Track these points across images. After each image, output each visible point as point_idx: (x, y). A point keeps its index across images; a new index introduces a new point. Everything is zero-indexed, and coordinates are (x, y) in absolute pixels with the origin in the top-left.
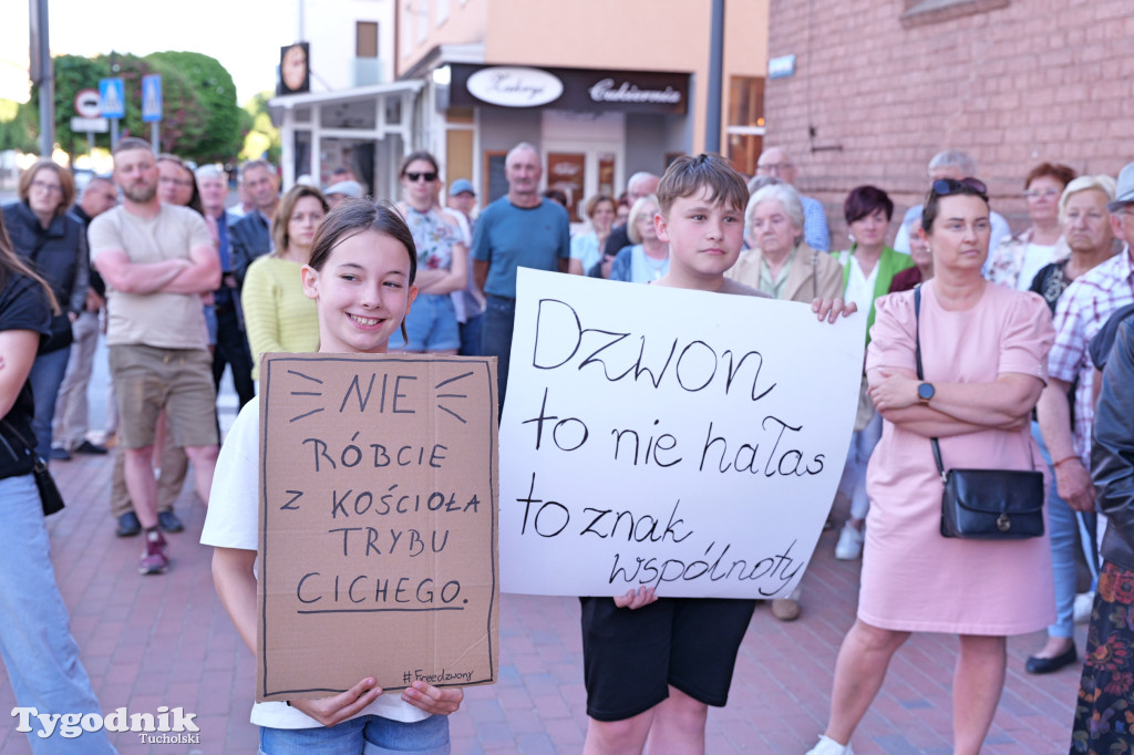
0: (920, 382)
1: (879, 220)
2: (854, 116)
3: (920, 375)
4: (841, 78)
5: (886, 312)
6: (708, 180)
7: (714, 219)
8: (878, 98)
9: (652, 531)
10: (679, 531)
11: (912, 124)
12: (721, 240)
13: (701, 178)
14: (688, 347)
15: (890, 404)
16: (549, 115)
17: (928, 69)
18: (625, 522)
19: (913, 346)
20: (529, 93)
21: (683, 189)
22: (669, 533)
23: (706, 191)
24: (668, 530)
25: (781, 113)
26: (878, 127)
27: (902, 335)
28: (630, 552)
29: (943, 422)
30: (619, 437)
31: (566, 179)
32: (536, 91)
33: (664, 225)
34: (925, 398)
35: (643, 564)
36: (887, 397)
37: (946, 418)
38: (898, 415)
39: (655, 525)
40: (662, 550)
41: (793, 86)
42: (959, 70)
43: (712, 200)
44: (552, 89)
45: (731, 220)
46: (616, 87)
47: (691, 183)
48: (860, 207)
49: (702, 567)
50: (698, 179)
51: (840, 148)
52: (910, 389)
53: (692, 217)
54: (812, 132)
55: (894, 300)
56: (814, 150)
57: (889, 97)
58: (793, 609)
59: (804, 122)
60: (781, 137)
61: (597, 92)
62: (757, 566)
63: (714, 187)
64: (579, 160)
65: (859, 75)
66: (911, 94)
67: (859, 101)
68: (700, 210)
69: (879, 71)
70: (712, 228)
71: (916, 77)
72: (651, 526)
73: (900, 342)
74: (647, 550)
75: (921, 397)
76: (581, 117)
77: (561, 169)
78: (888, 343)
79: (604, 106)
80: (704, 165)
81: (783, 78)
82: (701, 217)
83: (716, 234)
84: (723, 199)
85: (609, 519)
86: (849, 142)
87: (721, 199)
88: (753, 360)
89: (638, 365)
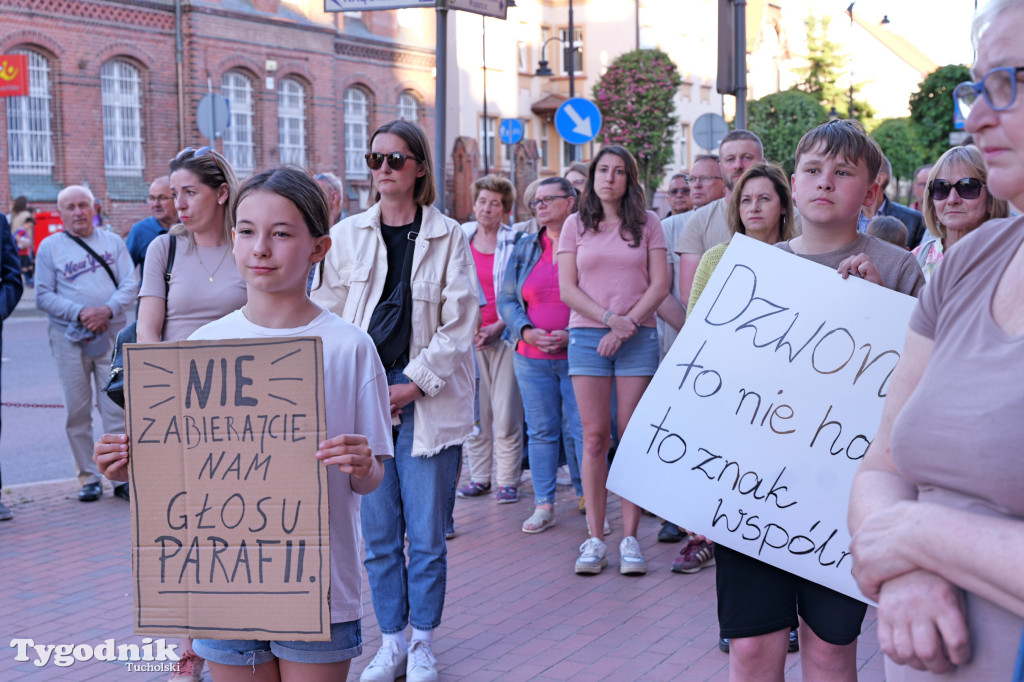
7: (826, 171)
9: (756, 488)
10: (783, 497)
22: (771, 495)
23: (821, 146)
24: (771, 492)
30: (744, 396)
35: (745, 518)
39: (759, 483)
40: (766, 511)
43: (824, 154)
53: (808, 170)
63: (828, 142)
68: (814, 162)
70: (822, 179)
72: (755, 483)
82: (815, 170)
83: (823, 183)
84: (835, 153)
87: (833, 152)
89: (783, 338)
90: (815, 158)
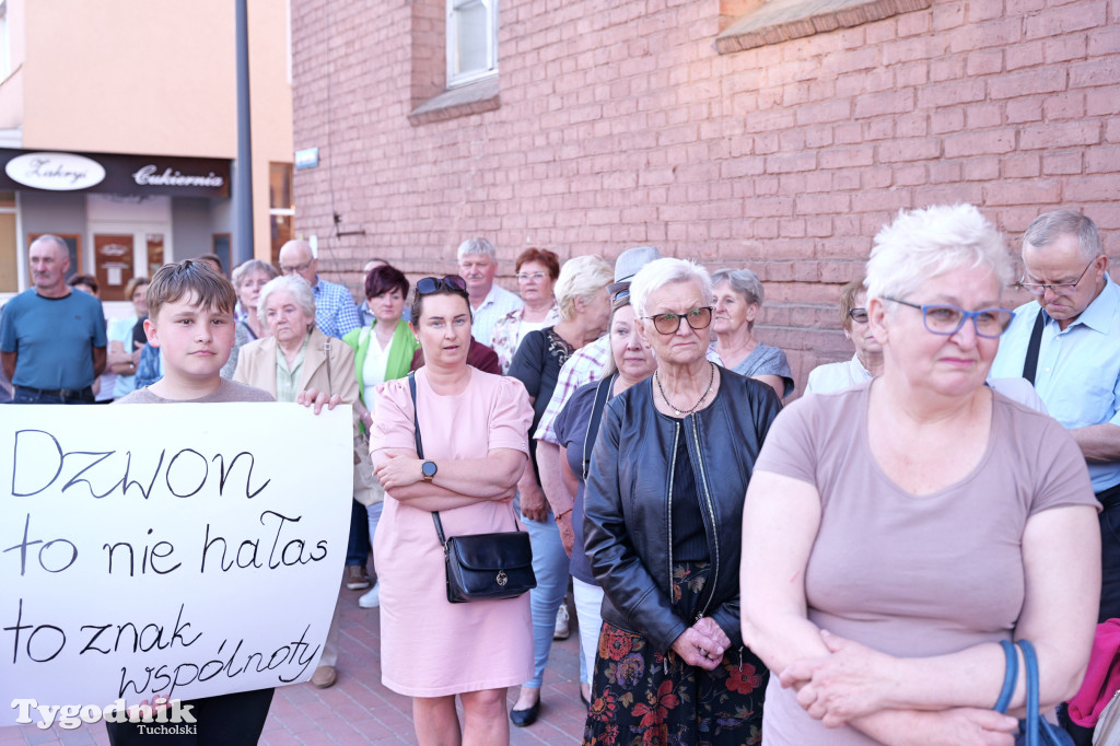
0: (423, 461)
1: (396, 298)
2: (373, 204)
3: (420, 455)
4: (360, 169)
5: (386, 397)
6: (192, 285)
7: (202, 322)
8: (393, 188)
9: (158, 639)
10: (187, 635)
11: (424, 212)
12: (209, 342)
13: (187, 283)
14: (176, 456)
15: (397, 483)
16: (93, 198)
17: (435, 162)
18: (128, 634)
19: (413, 428)
20: (71, 178)
21: (169, 295)
22: (176, 638)
23: (191, 296)
24: (175, 635)
25: (309, 200)
26: (395, 214)
27: (403, 418)
28: (137, 664)
29: (445, 496)
30: (111, 551)
31: (114, 259)
32: (78, 176)
33: (154, 331)
34: (429, 476)
35: (153, 673)
36: (393, 477)
37: (448, 492)
38: (404, 492)
39: (160, 633)
40: (173, 656)
41: (318, 176)
42: (461, 164)
43: (197, 304)
44: (94, 174)
45: (217, 322)
46: (159, 173)
47: (176, 288)
48: (380, 285)
49: (215, 667)
50: (183, 284)
51: (363, 233)
52: (414, 468)
53: (180, 322)
54: (337, 219)
55: (392, 387)
56: (339, 235)
57: (403, 188)
58: (331, 675)
59: (329, 209)
60: (310, 223)
61: (141, 177)
62: (274, 656)
63: (199, 291)
64: (127, 241)
65: (375, 168)
66: (422, 185)
67: (377, 190)
68: (187, 314)
69: (393, 163)
70: (200, 330)
71: (425, 169)
72: (157, 634)
73: (401, 425)
74: (155, 658)
75: (425, 475)
76: (126, 200)
77: (108, 250)
78: (391, 426)
79: (147, 191)
80: (188, 271)
81: (309, 168)
82: (188, 320)
83: (204, 336)
84: (208, 303)
85: (110, 634)
86: (371, 228)
87: (206, 303)
88: (245, 461)
89: (125, 479)
90: (188, 309)
